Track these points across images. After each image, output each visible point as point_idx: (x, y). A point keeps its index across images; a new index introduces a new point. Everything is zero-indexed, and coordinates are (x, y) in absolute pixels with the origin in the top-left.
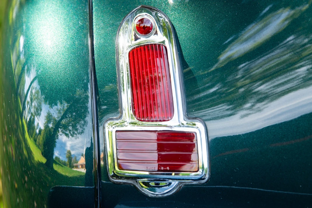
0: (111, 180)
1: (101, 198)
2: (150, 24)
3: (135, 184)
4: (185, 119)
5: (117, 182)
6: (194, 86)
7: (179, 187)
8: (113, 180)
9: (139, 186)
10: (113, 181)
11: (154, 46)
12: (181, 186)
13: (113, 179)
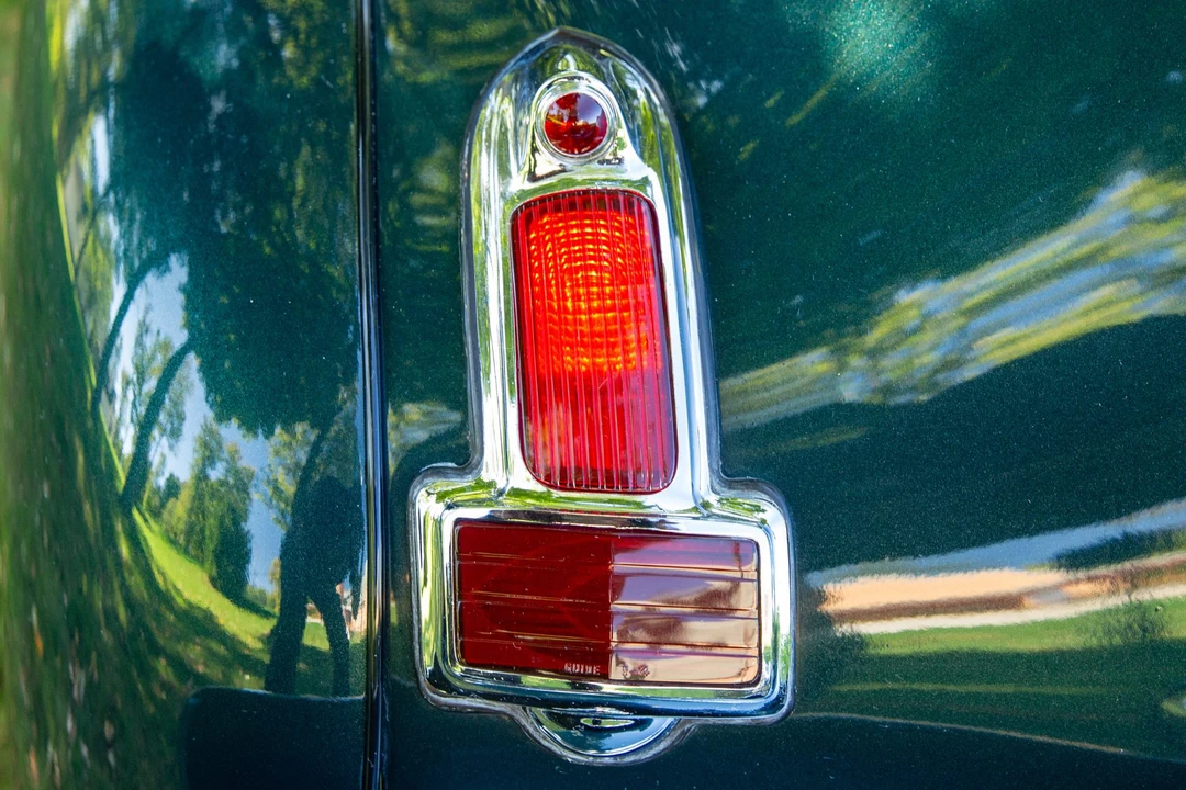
0: (428, 695)
1: (386, 758)
2: (599, 114)
3: (517, 716)
4: (717, 488)
5: (450, 706)
6: (752, 361)
7: (679, 732)
8: (436, 696)
9: (532, 723)
10: (433, 700)
11: (610, 199)
12: (689, 729)
13: (434, 693)
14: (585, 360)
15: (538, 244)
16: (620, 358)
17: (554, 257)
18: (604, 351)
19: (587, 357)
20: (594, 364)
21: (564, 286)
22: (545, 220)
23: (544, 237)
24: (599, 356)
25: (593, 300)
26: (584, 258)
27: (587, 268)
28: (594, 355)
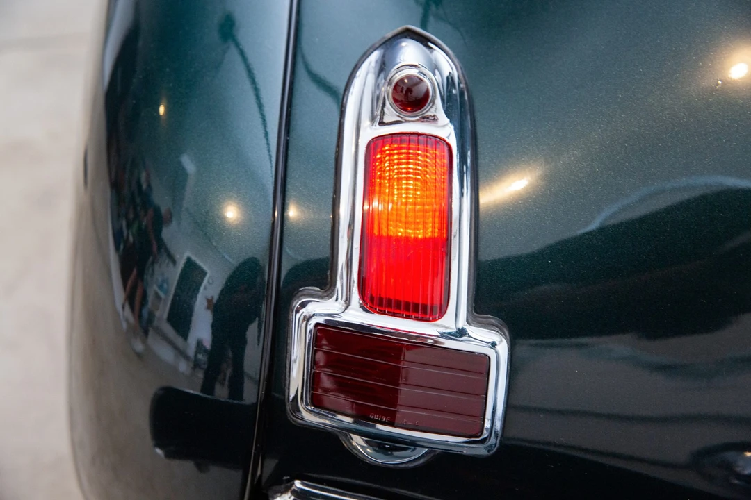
14: (402, 230)
15: (381, 162)
16: (422, 231)
17: (389, 170)
18: (413, 226)
19: (403, 228)
20: (406, 232)
21: (393, 188)
22: (387, 148)
23: (384, 158)
24: (410, 229)
25: (410, 198)
26: (408, 173)
27: (407, 179)
28: (406, 228)
